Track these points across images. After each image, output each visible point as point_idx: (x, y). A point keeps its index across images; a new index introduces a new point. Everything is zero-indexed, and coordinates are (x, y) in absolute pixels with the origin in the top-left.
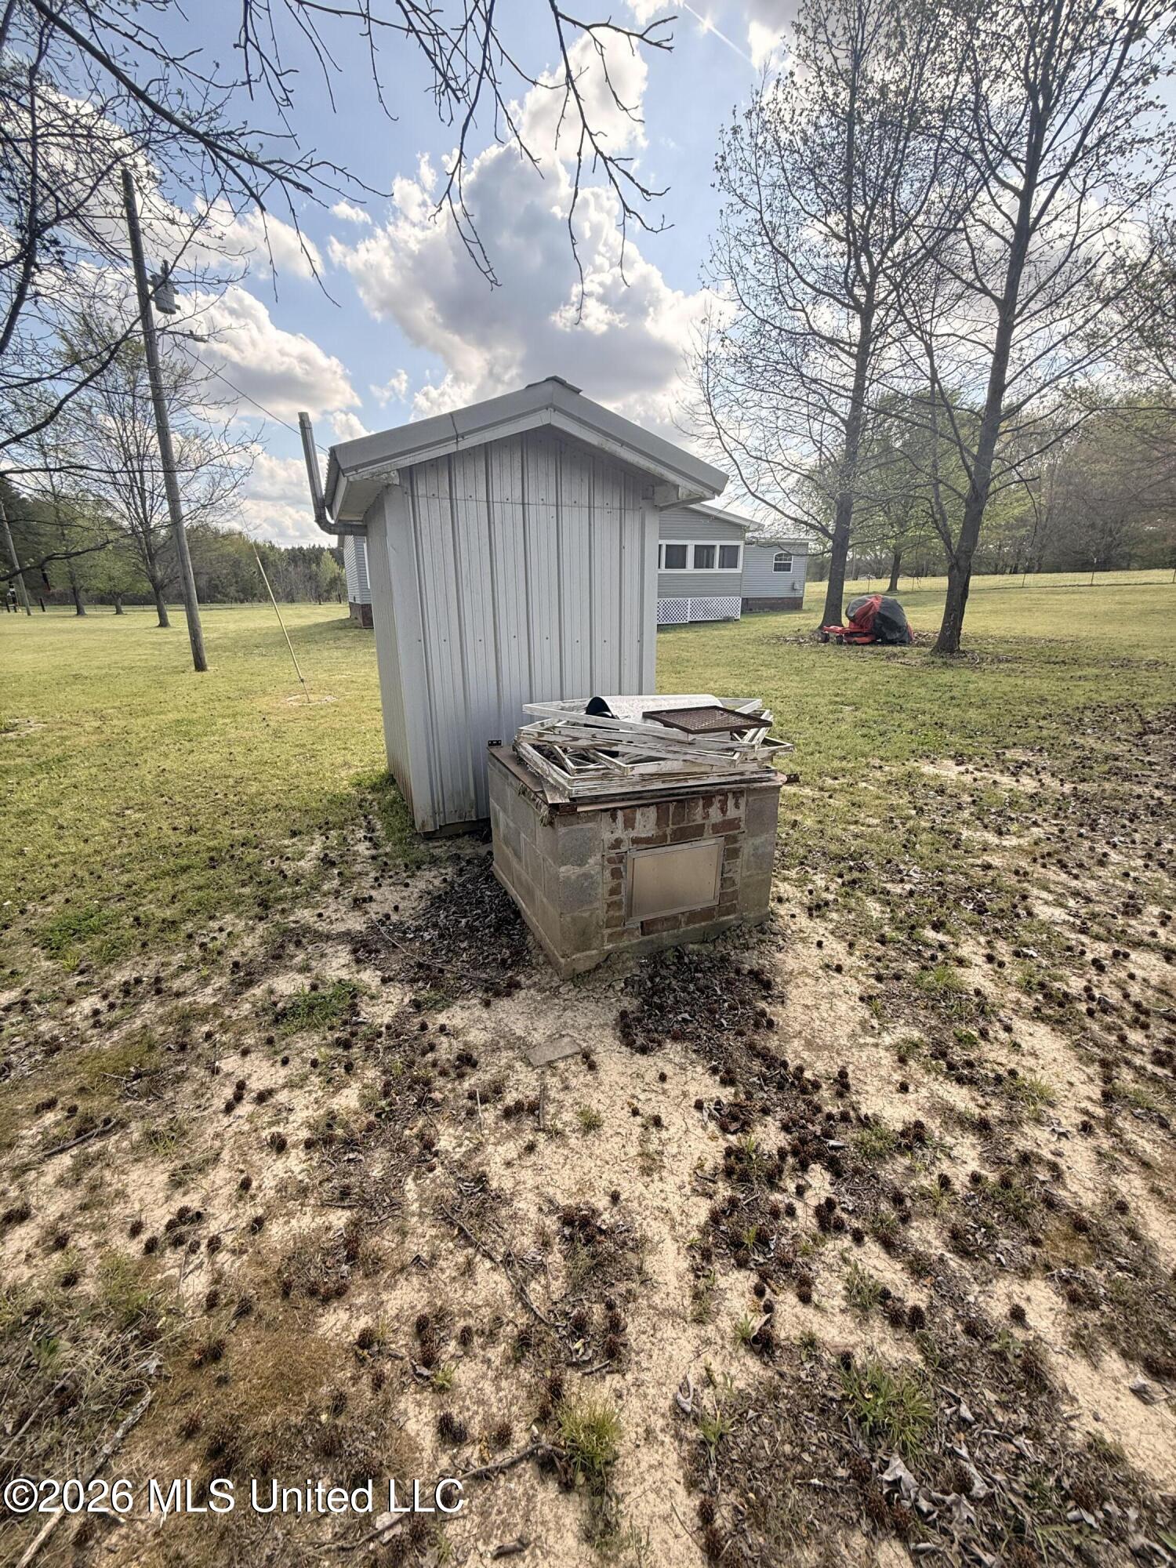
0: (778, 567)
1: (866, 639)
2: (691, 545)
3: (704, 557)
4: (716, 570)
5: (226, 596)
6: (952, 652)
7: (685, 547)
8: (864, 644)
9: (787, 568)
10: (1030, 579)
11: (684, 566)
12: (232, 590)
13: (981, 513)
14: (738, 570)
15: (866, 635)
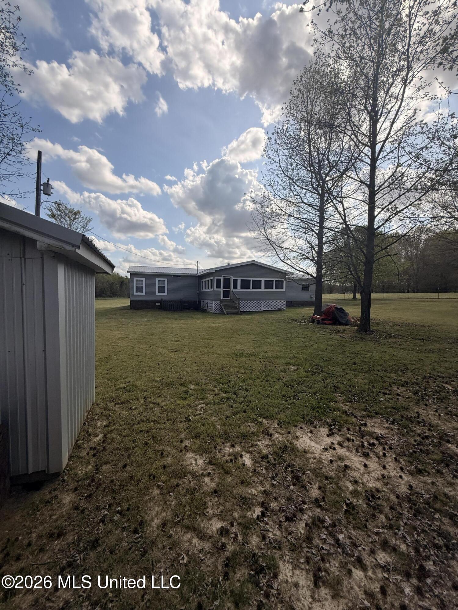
0: (304, 289)
1: (330, 322)
2: (263, 280)
3: (269, 285)
4: (274, 290)
5: (106, 295)
6: (366, 331)
7: (261, 281)
8: (328, 324)
9: (308, 289)
10: (412, 295)
11: (260, 288)
12: (108, 293)
13: (372, 268)
14: (284, 290)
15: (330, 320)
